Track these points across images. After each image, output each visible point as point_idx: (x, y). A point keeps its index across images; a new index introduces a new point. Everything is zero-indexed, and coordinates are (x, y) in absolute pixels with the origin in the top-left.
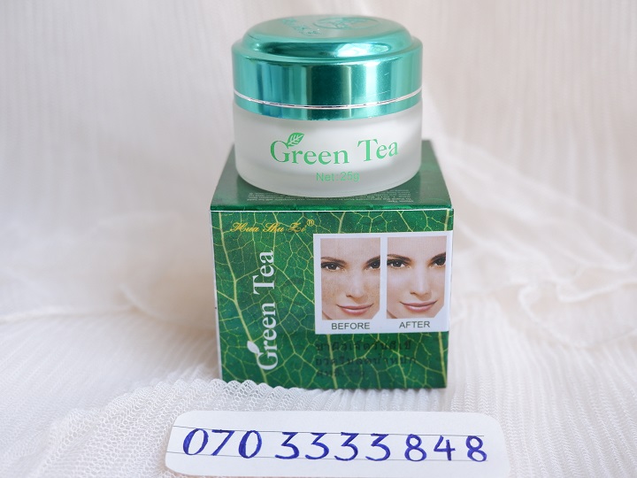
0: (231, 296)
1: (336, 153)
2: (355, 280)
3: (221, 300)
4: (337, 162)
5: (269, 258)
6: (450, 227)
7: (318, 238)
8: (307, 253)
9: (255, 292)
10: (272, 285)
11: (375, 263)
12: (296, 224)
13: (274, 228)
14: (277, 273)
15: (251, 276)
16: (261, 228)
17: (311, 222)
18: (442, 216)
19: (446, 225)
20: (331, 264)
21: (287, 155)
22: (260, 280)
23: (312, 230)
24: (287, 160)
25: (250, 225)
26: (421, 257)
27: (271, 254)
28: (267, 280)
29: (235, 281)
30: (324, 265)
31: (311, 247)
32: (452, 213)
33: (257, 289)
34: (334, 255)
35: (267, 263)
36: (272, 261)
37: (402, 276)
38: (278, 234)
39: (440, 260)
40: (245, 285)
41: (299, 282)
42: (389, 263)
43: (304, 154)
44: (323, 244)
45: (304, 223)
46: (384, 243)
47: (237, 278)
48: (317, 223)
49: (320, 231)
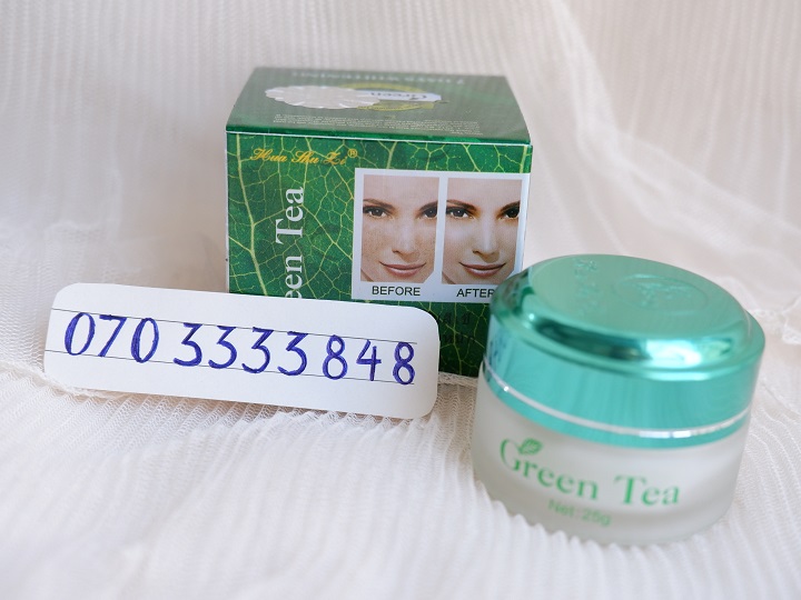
0: (247, 244)
1: (582, 484)
2: (404, 231)
3: (233, 249)
4: (581, 494)
5: (298, 196)
6: (528, 169)
7: (361, 174)
8: (346, 193)
9: (278, 241)
10: (299, 232)
11: (430, 211)
12: (334, 154)
13: (306, 158)
14: (307, 217)
15: (274, 219)
16: (289, 157)
17: (353, 152)
18: (518, 154)
19: (522, 166)
20: (375, 209)
21: (518, 464)
22: (284, 225)
23: (354, 163)
24: (517, 468)
25: (276, 153)
26: (489, 207)
27: (300, 191)
28: (294, 225)
29: (253, 226)
30: (366, 210)
31: (352, 185)
32: (530, 150)
33: (281, 236)
34: (381, 197)
35: (295, 204)
36: (301, 201)
37: (463, 229)
38: (311, 165)
39: (512, 211)
40: (266, 230)
41: (335, 230)
42: (449, 210)
43: (539, 469)
44: (367, 182)
45: (344, 153)
47: (255, 221)
48: (360, 154)
49: (364, 165)
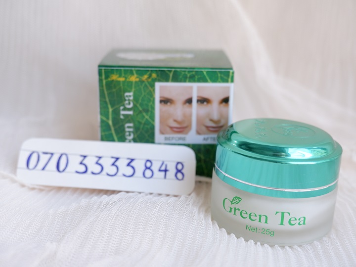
0: (108, 118)
1: (260, 216)
2: (178, 111)
3: (102, 121)
4: (260, 221)
5: (130, 96)
6: (232, 81)
7: (158, 85)
8: (151, 95)
9: (122, 117)
10: (131, 113)
11: (189, 101)
12: (146, 77)
13: (134, 78)
14: (135, 106)
15: (120, 107)
16: (126, 78)
17: (154, 75)
18: (227, 74)
19: (230, 80)
20: (165, 101)
21: (231, 209)
22: (125, 109)
23: (155, 80)
24: (230, 211)
25: (120, 76)
26: (216, 99)
27: (131, 94)
28: (129, 110)
29: (111, 110)
30: (161, 101)
31: (154, 90)
32: (233, 73)
33: (123, 115)
34: (167, 95)
35: (129, 100)
36: (131, 98)
37: (204, 109)
38: (136, 82)
39: (226, 100)
40: (116, 112)
41: (147, 111)
42: (198, 101)
43: (240, 211)
44: (161, 88)
45: (150, 76)
46: (195, 89)
47: (111, 108)
48: (158, 76)
49: (160, 81)
